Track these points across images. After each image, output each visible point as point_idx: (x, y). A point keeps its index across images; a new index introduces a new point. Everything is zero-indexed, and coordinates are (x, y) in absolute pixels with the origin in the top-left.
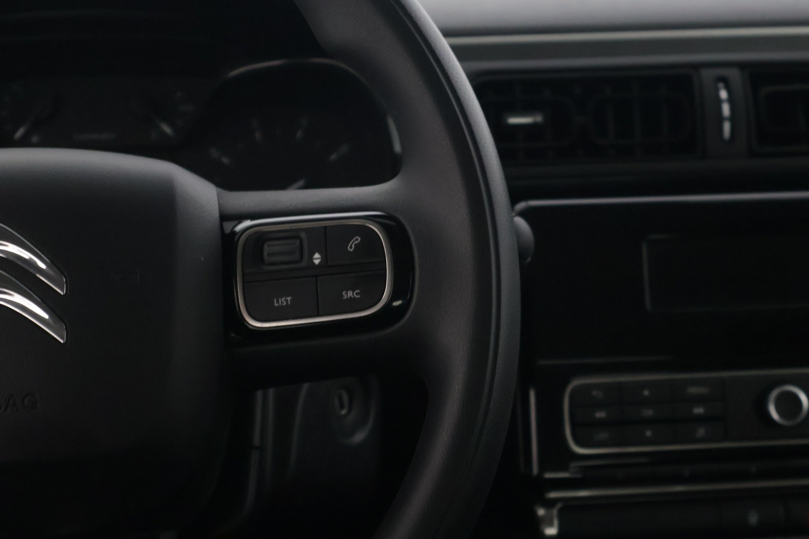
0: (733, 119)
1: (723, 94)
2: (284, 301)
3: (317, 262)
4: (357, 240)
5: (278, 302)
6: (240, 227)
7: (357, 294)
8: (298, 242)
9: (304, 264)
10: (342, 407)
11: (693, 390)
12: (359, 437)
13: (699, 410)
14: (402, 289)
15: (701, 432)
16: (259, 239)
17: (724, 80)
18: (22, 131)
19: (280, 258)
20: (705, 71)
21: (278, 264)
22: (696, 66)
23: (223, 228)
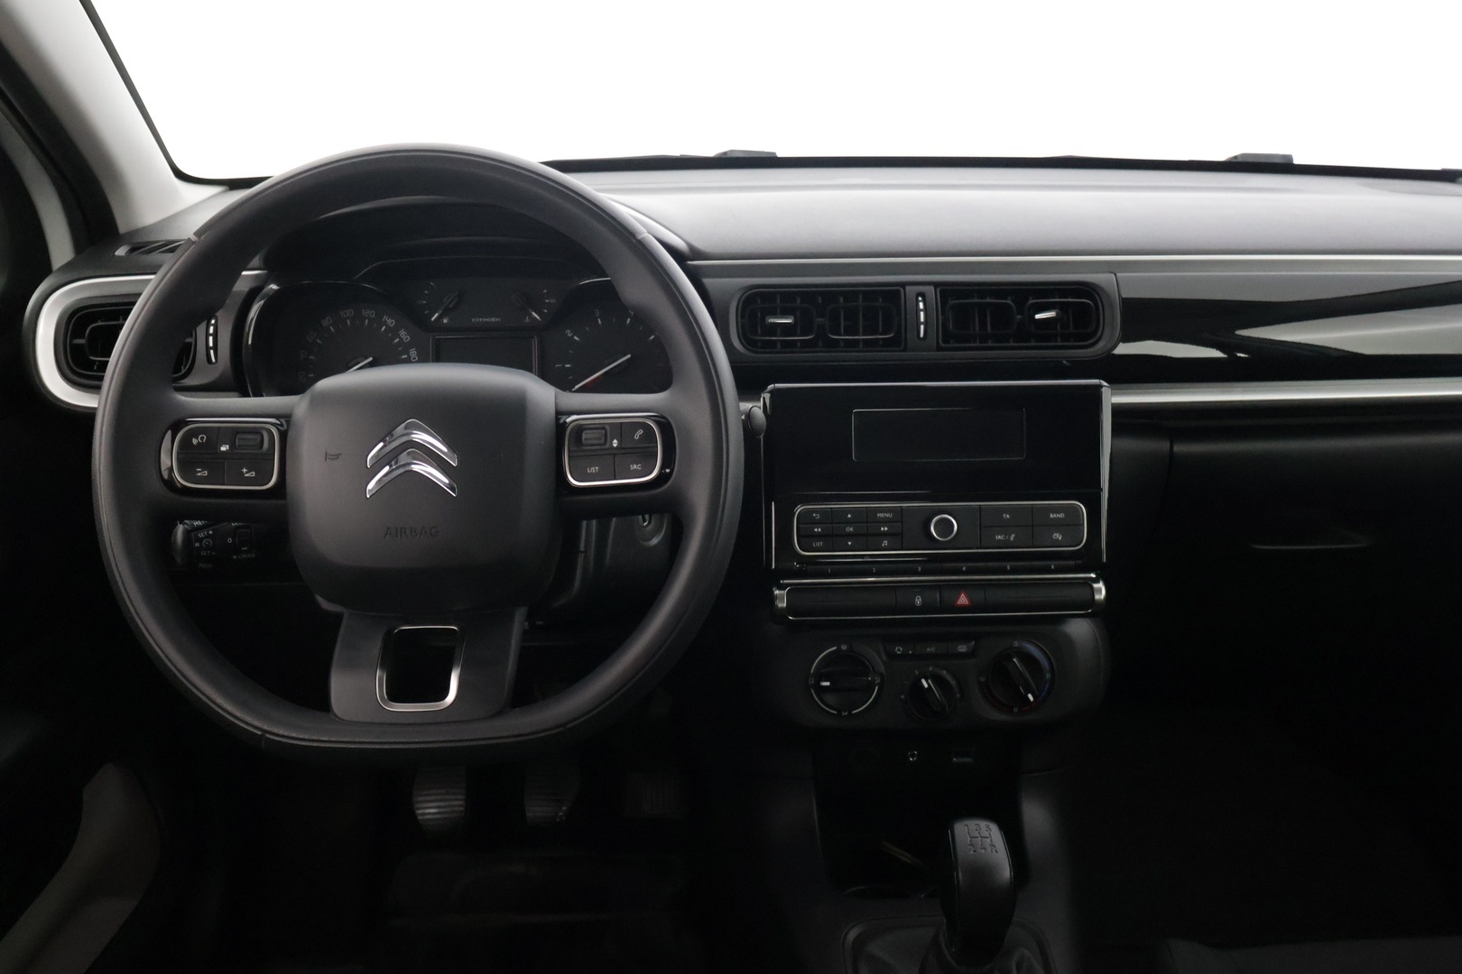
0: (926, 323)
1: (921, 305)
2: (594, 470)
3: (615, 445)
4: (641, 432)
5: (590, 470)
6: (568, 420)
7: (639, 467)
8: (604, 431)
9: (607, 446)
10: (644, 522)
11: (882, 515)
12: (655, 541)
13: (885, 529)
14: (668, 461)
15: (885, 543)
16: (579, 429)
17: (923, 295)
18: (436, 315)
19: (593, 442)
20: (908, 288)
21: (591, 445)
22: (903, 285)
23: (557, 419)
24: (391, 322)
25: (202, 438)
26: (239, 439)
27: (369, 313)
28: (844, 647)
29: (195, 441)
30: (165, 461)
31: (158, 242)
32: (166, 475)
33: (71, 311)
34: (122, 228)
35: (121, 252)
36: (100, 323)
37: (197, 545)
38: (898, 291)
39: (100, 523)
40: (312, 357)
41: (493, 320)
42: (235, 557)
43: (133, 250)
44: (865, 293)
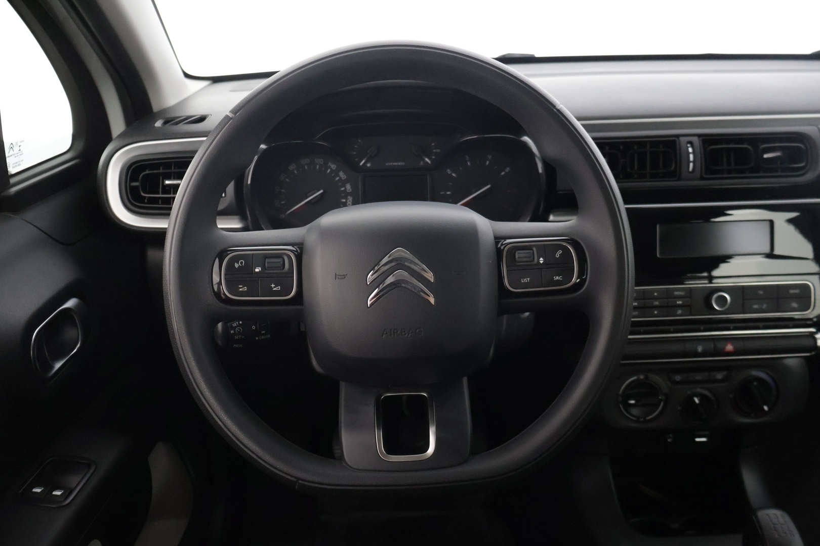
0: (694, 162)
1: (690, 150)
2: (526, 280)
3: (541, 262)
4: (560, 252)
5: (523, 280)
6: (504, 243)
7: (561, 278)
8: (532, 252)
9: (535, 263)
11: (677, 293)
13: (680, 302)
14: (582, 272)
15: (680, 312)
16: (513, 251)
17: (691, 143)
18: (363, 161)
19: (524, 260)
20: (682, 139)
21: (524, 262)
22: (678, 136)
23: (497, 243)
24: (334, 167)
25: (242, 263)
26: (268, 263)
27: (320, 161)
28: (642, 377)
29: (236, 265)
30: (216, 279)
31: (180, 117)
32: (216, 289)
33: (129, 164)
34: (155, 108)
35: (158, 124)
36: (147, 172)
37: (232, 332)
38: (674, 141)
39: (172, 329)
40: (283, 191)
41: (400, 164)
42: (257, 338)
43: (166, 123)
44: (651, 142)
